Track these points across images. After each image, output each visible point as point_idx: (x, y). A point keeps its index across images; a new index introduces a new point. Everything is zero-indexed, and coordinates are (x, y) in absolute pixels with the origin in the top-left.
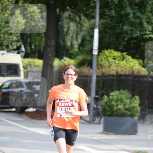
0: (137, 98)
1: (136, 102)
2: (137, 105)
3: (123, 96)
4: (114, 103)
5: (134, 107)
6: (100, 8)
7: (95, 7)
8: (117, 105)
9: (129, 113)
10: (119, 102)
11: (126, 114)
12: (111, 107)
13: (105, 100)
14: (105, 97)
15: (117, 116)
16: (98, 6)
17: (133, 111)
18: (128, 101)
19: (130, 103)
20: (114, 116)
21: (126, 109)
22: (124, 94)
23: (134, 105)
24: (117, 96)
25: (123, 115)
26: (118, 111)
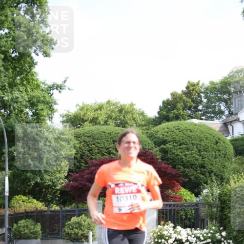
0: (39, 224)
1: (38, 227)
2: (40, 229)
3: (28, 224)
4: (21, 229)
5: (37, 232)
6: (9, 161)
7: (5, 161)
8: (24, 230)
9: (33, 236)
10: (25, 228)
11: (31, 236)
12: (20, 232)
13: (15, 227)
14: (15, 225)
15: (25, 238)
16: (7, 159)
17: (36, 234)
18: (32, 227)
19: (34, 229)
20: (22, 239)
21: (31, 233)
22: (29, 222)
23: (37, 229)
24: (23, 223)
25: (29, 238)
26: (26, 235)
